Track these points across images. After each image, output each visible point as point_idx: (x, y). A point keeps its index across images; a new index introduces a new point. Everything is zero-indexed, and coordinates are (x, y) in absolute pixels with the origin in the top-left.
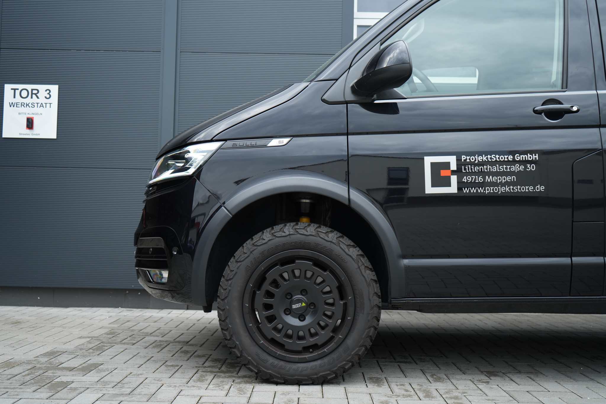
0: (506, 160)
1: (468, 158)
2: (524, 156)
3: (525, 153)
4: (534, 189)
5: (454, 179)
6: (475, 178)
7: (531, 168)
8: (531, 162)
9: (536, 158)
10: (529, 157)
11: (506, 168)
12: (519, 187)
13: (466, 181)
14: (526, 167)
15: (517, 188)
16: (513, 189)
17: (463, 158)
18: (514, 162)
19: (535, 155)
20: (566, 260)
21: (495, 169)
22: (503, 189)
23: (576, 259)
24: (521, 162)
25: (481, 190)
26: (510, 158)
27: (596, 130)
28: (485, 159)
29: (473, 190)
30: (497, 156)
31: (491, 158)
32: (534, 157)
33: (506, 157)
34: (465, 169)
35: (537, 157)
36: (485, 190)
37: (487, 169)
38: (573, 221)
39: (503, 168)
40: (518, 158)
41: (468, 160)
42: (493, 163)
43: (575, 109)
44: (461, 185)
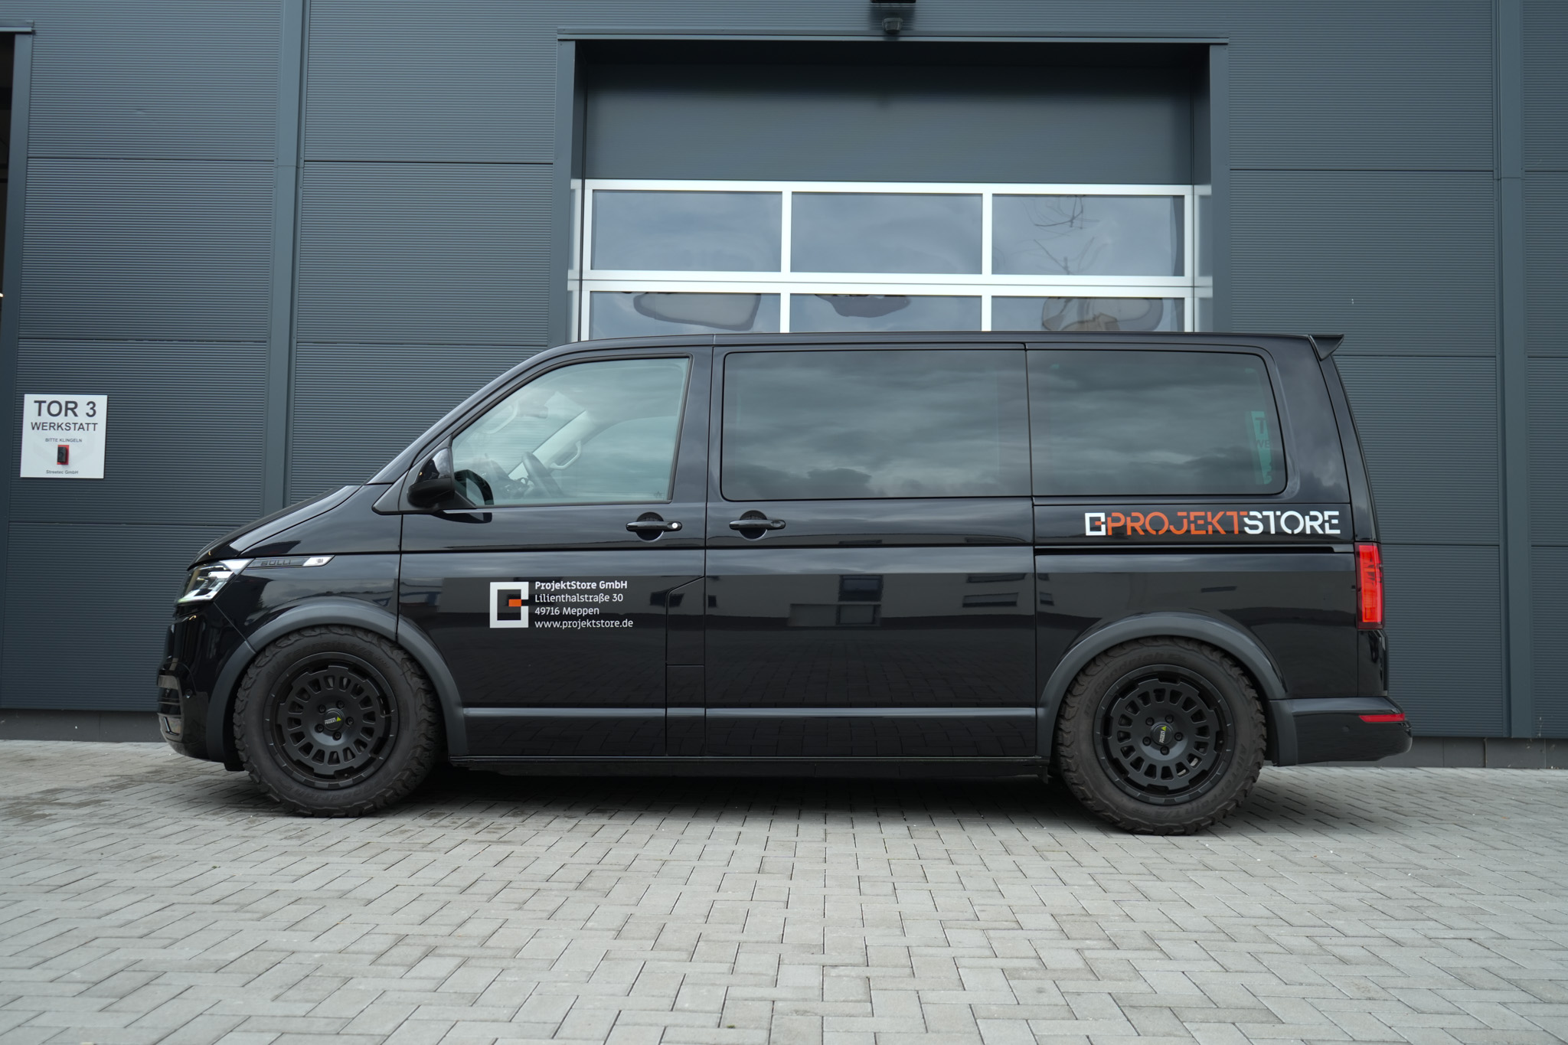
0: (588, 588)
1: (543, 584)
2: (610, 584)
3: (611, 579)
4: (621, 624)
5: (525, 611)
6: (551, 610)
7: (618, 598)
8: (618, 591)
9: (624, 586)
10: (617, 585)
11: (588, 598)
12: (602, 621)
13: (539, 613)
14: (612, 597)
15: (600, 623)
16: (595, 624)
17: (537, 584)
18: (597, 591)
19: (624, 583)
20: (660, 712)
21: (574, 599)
22: (583, 624)
23: (673, 712)
24: (606, 592)
25: (556, 624)
26: (594, 585)
27: (701, 553)
28: (563, 586)
29: (548, 625)
30: (578, 583)
31: (570, 586)
32: (622, 585)
33: (589, 584)
34: (539, 599)
35: (626, 584)
36: (561, 624)
37: (565, 599)
38: (666, 665)
39: (584, 598)
40: (603, 585)
41: (543, 588)
42: (572, 592)
43: (675, 526)
44: (533, 617)
